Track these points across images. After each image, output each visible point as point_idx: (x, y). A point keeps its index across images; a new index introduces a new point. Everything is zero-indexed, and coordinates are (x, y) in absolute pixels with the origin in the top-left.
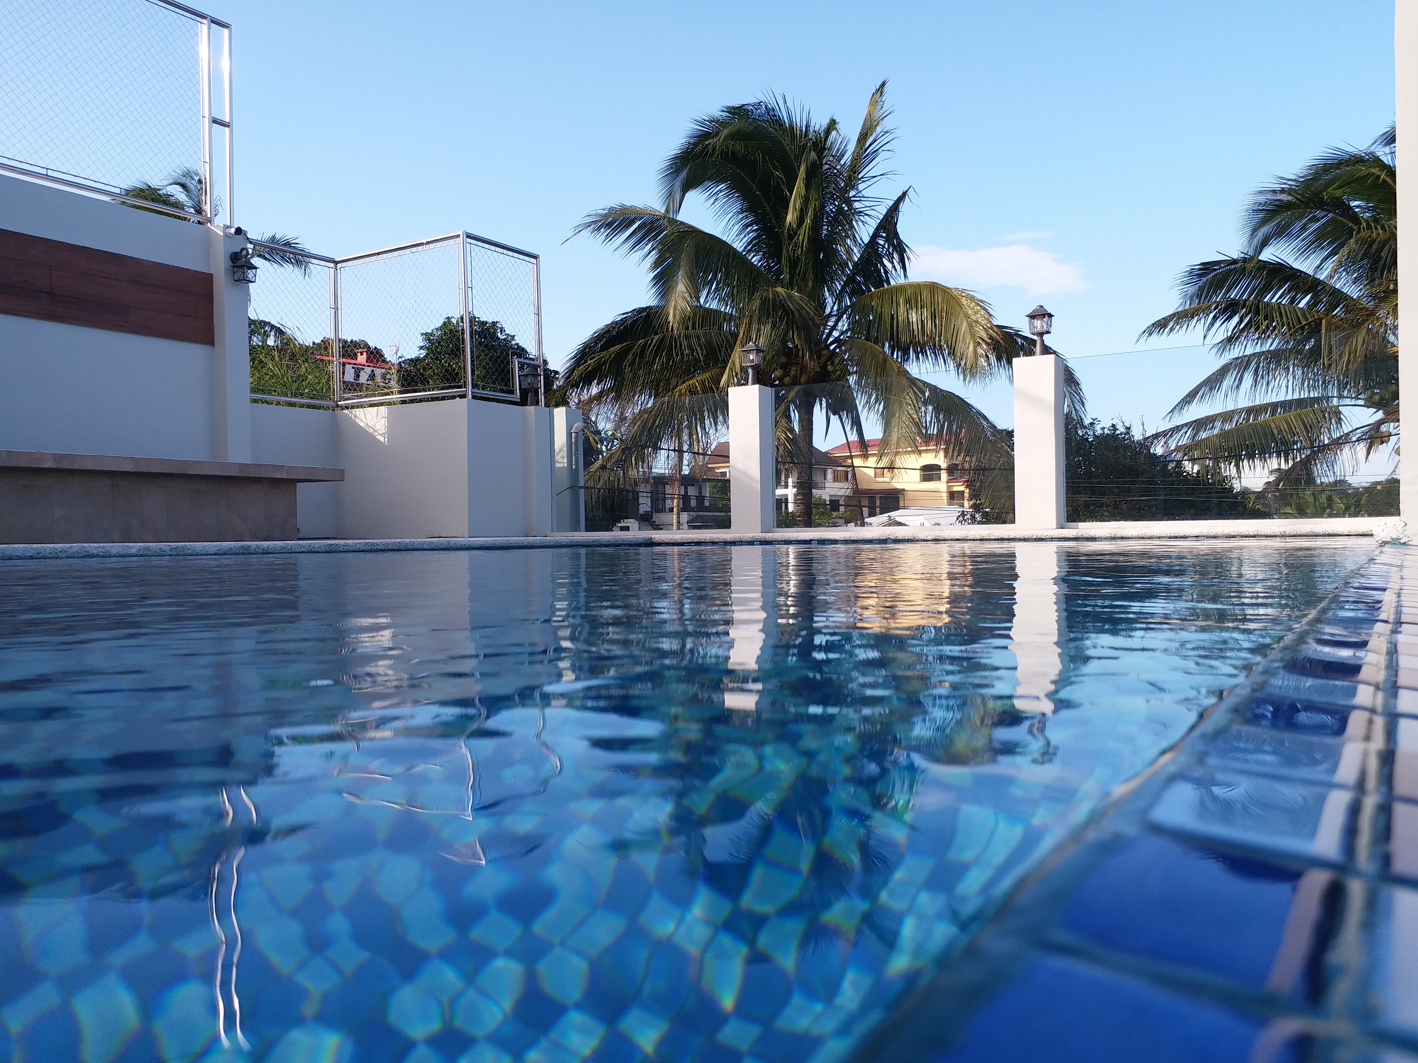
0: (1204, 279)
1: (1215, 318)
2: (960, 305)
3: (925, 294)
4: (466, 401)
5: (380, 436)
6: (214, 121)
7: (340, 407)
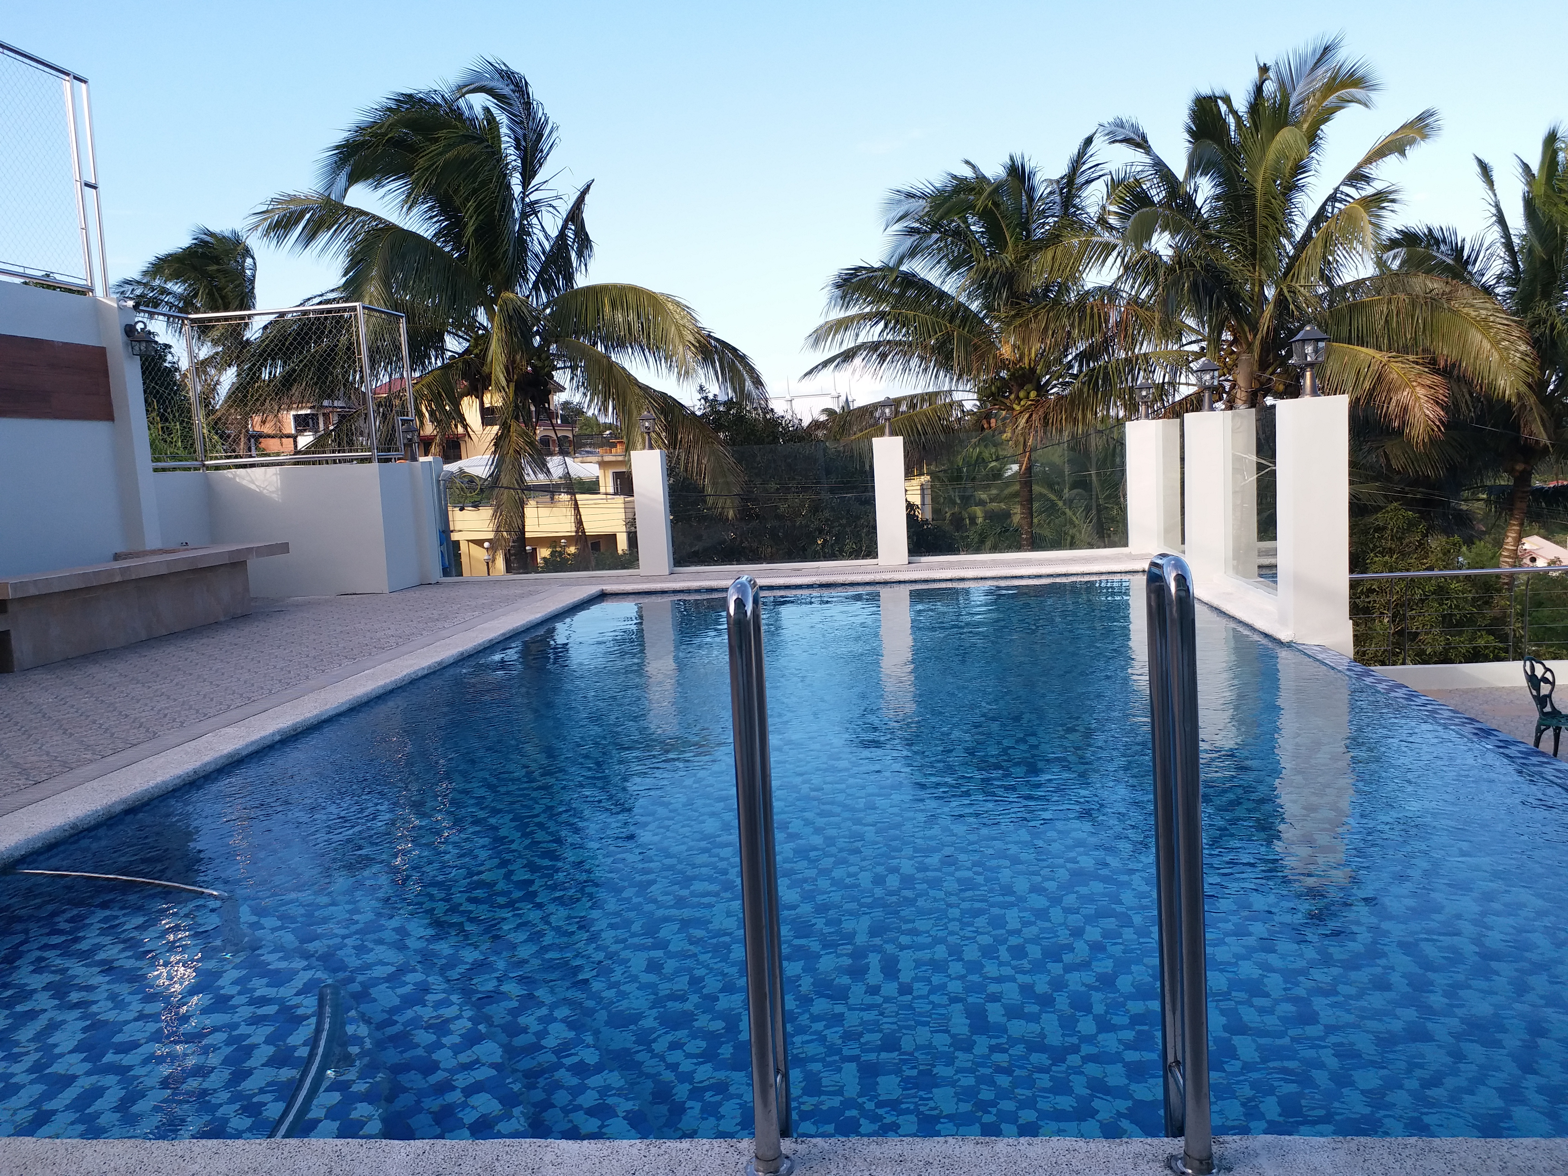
2: (666, 309)
3: (631, 298)
4: (375, 465)
5: (274, 496)
6: (87, 185)
7: (208, 468)
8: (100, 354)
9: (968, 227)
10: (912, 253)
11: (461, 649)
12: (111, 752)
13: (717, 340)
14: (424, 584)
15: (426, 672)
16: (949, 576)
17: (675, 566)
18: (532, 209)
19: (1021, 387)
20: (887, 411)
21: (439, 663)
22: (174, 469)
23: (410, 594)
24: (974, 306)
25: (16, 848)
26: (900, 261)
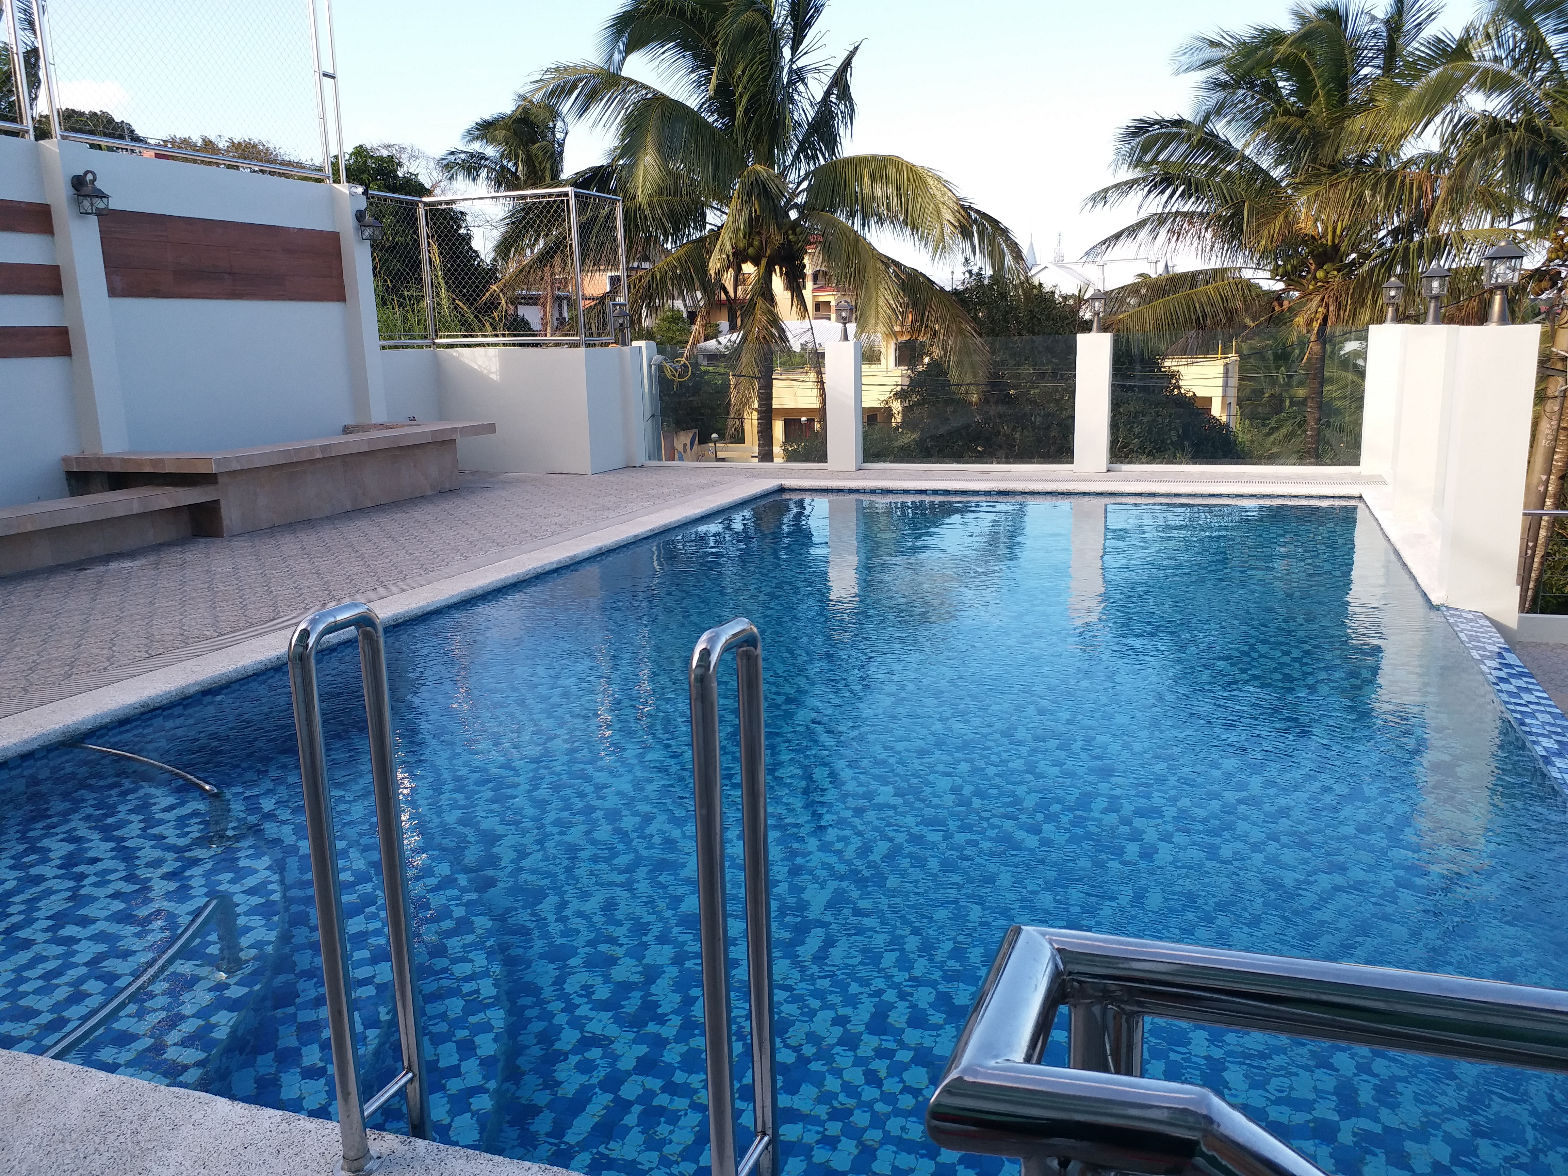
0: (1137, 139)
1: (1149, 192)
2: (925, 183)
3: (891, 170)
4: (582, 350)
5: (493, 376)
6: (324, 75)
7: (439, 346)
8: (334, 238)
9: (1275, 82)
10: (1219, 110)
11: (600, 544)
12: (229, 629)
13: (978, 212)
14: (630, 467)
15: (555, 566)
16: (1139, 490)
17: (865, 461)
18: (799, 76)
19: (1320, 266)
20: (1097, 304)
21: (571, 558)
22: (407, 347)
23: (610, 477)
24: (1277, 173)
25: (83, 723)
26: (1206, 119)
